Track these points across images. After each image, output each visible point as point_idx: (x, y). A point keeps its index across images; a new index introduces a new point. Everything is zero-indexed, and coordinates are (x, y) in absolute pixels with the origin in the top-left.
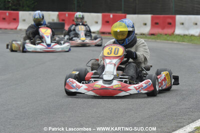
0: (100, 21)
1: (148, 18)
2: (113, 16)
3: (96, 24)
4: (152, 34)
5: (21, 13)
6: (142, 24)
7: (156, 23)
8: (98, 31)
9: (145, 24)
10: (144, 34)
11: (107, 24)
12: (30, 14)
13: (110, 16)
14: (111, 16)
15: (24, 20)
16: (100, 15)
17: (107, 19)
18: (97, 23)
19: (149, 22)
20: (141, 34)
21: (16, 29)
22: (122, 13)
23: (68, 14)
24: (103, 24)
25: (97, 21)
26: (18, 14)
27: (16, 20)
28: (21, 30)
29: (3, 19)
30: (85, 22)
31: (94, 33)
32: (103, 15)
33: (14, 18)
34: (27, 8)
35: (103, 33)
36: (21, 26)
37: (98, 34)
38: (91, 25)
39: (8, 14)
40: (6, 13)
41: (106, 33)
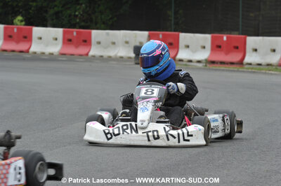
0: (208, 45)
1: (277, 41)
2: (227, 38)
3: (203, 50)
5: (96, 34)
6: (269, 51)
8: (206, 60)
9: (274, 51)
10: (271, 65)
11: (219, 49)
12: (108, 34)
13: (223, 37)
14: (225, 38)
15: (99, 43)
16: (208, 36)
17: (218, 43)
18: (204, 47)
19: (279, 48)
20: (268, 65)
21: (87, 54)
22: (239, 34)
23: (163, 35)
24: (213, 49)
25: (204, 45)
26: (90, 33)
27: (87, 42)
28: (94, 56)
29: (68, 41)
30: (188, 47)
31: (199, 62)
32: (212, 37)
33: (84, 39)
34: (103, 26)
35: (213, 62)
36: (94, 51)
37: (206, 63)
38: (194, 51)
39: (75, 34)
40: (73, 32)
41: (217, 63)
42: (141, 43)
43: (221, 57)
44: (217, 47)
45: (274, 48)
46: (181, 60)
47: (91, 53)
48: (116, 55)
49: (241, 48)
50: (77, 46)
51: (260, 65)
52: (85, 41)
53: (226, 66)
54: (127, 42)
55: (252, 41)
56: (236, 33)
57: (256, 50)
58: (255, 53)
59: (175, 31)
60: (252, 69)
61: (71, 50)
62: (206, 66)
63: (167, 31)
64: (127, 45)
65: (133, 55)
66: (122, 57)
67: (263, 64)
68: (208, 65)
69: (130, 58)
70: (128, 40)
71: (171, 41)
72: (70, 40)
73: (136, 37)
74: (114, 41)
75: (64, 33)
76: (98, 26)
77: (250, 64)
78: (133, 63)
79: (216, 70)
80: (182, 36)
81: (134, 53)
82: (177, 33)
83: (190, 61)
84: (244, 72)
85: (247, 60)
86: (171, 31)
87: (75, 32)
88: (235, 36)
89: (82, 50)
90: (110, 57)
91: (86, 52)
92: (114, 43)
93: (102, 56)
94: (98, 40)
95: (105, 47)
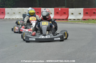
1: (81, 10)
4: (84, 20)
5: (6, 9)
6: (78, 14)
7: (87, 13)
9: (80, 14)
10: (79, 19)
11: (57, 14)
12: (12, 10)
14: (60, 10)
15: (8, 13)
17: (57, 11)
18: (52, 13)
19: (82, 13)
20: (78, 20)
22: (65, 8)
24: (55, 14)
28: (6, 19)
32: (55, 9)
34: (9, 6)
36: (6, 17)
41: (57, 20)
42: (25, 13)
45: (80, 13)
48: (15, 18)
49: (66, 13)
51: (74, 20)
52: (2, 13)
53: (61, 21)
54: (20, 13)
55: (71, 10)
56: (65, 7)
57: (73, 14)
58: (72, 15)
60: (72, 22)
66: (18, 19)
67: (76, 19)
69: (21, 19)
70: (20, 11)
73: (23, 10)
76: (8, 6)
77: (71, 20)
81: (23, 17)
82: (40, 8)
84: (68, 23)
85: (69, 18)
86: (38, 7)
88: (64, 8)
89: (1, 16)
90: (13, 19)
91: (3, 17)
92: (14, 13)
93: (10, 19)
94: (8, 12)
95: (11, 15)
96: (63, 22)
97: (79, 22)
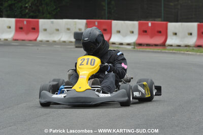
0: (136, 30)
1: (193, 26)
2: (152, 24)
3: (133, 34)
4: (199, 46)
6: (187, 34)
8: (134, 43)
9: (191, 34)
10: (189, 46)
11: (145, 33)
12: (52, 22)
13: (148, 24)
14: (150, 25)
15: (45, 30)
16: (136, 23)
17: (144, 28)
18: (133, 32)
19: (195, 32)
20: (186, 46)
21: (36, 40)
22: (162, 21)
23: (98, 22)
24: (139, 34)
25: (132, 30)
26: (38, 22)
27: (35, 29)
28: (41, 41)
29: (19, 29)
30: (119, 32)
31: (129, 44)
32: (139, 24)
33: (33, 27)
34: (48, 15)
35: (140, 45)
36: (41, 37)
37: (134, 45)
38: (125, 36)
39: (25, 23)
40: (23, 21)
41: (144, 45)
42: (80, 29)
43: (146, 40)
44: (143, 32)
45: (190, 32)
46: (114, 43)
47: (39, 39)
48: (60, 40)
49: (163, 32)
50: (27, 33)
51: (179, 46)
52: (34, 29)
53: (151, 47)
54: (68, 29)
55: (172, 26)
56: (160, 19)
57: (176, 34)
58: (174, 37)
59: (108, 19)
60: (173, 50)
61: (22, 36)
62: (134, 48)
63: (102, 19)
64: (69, 31)
65: (73, 40)
66: (65, 42)
67: (182, 45)
68: (136, 47)
69: (71, 42)
70: (69, 27)
71: (104, 27)
72: (21, 28)
73: (76, 24)
74: (57, 28)
75: (17, 22)
76: (45, 15)
77: (171, 46)
78: (74, 47)
79: (143, 51)
80: (114, 23)
81: (75, 38)
82: (110, 21)
83: (121, 44)
84: (165, 52)
85: (169, 42)
86: (105, 19)
87: (25, 21)
88: (158, 22)
89: (31, 36)
90: (55, 42)
91: (35, 38)
92: (58, 30)
93: (48, 41)
94: (44, 27)
95: (51, 34)
96: (155, 50)
97: (188, 51)
